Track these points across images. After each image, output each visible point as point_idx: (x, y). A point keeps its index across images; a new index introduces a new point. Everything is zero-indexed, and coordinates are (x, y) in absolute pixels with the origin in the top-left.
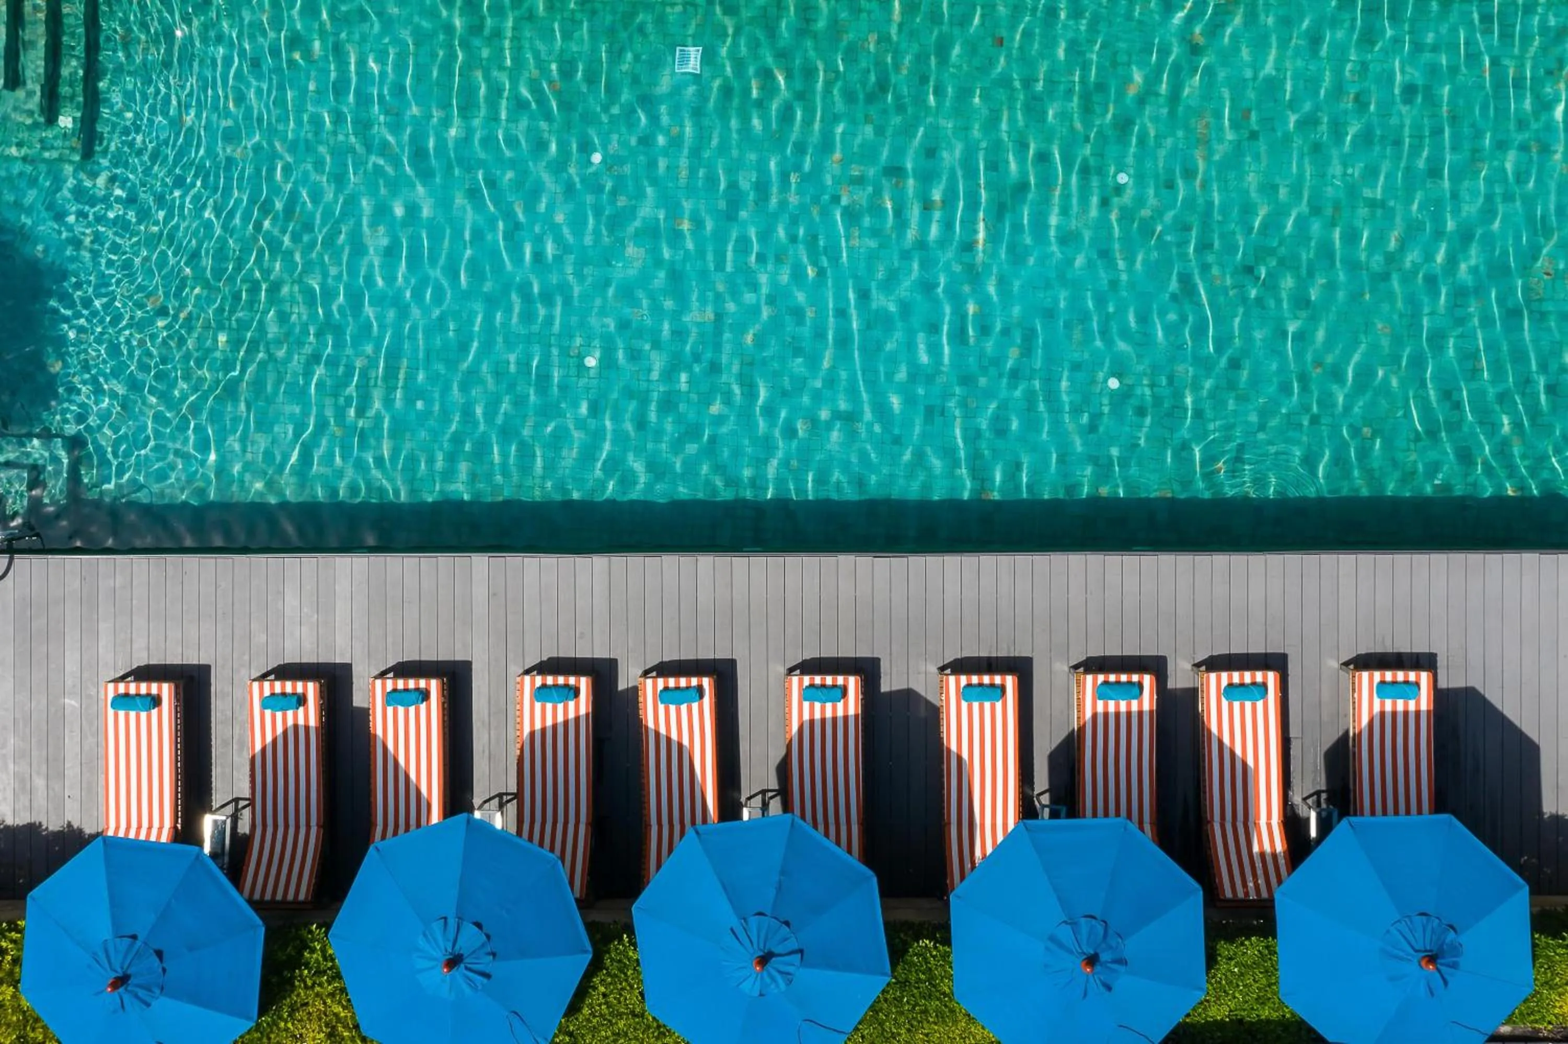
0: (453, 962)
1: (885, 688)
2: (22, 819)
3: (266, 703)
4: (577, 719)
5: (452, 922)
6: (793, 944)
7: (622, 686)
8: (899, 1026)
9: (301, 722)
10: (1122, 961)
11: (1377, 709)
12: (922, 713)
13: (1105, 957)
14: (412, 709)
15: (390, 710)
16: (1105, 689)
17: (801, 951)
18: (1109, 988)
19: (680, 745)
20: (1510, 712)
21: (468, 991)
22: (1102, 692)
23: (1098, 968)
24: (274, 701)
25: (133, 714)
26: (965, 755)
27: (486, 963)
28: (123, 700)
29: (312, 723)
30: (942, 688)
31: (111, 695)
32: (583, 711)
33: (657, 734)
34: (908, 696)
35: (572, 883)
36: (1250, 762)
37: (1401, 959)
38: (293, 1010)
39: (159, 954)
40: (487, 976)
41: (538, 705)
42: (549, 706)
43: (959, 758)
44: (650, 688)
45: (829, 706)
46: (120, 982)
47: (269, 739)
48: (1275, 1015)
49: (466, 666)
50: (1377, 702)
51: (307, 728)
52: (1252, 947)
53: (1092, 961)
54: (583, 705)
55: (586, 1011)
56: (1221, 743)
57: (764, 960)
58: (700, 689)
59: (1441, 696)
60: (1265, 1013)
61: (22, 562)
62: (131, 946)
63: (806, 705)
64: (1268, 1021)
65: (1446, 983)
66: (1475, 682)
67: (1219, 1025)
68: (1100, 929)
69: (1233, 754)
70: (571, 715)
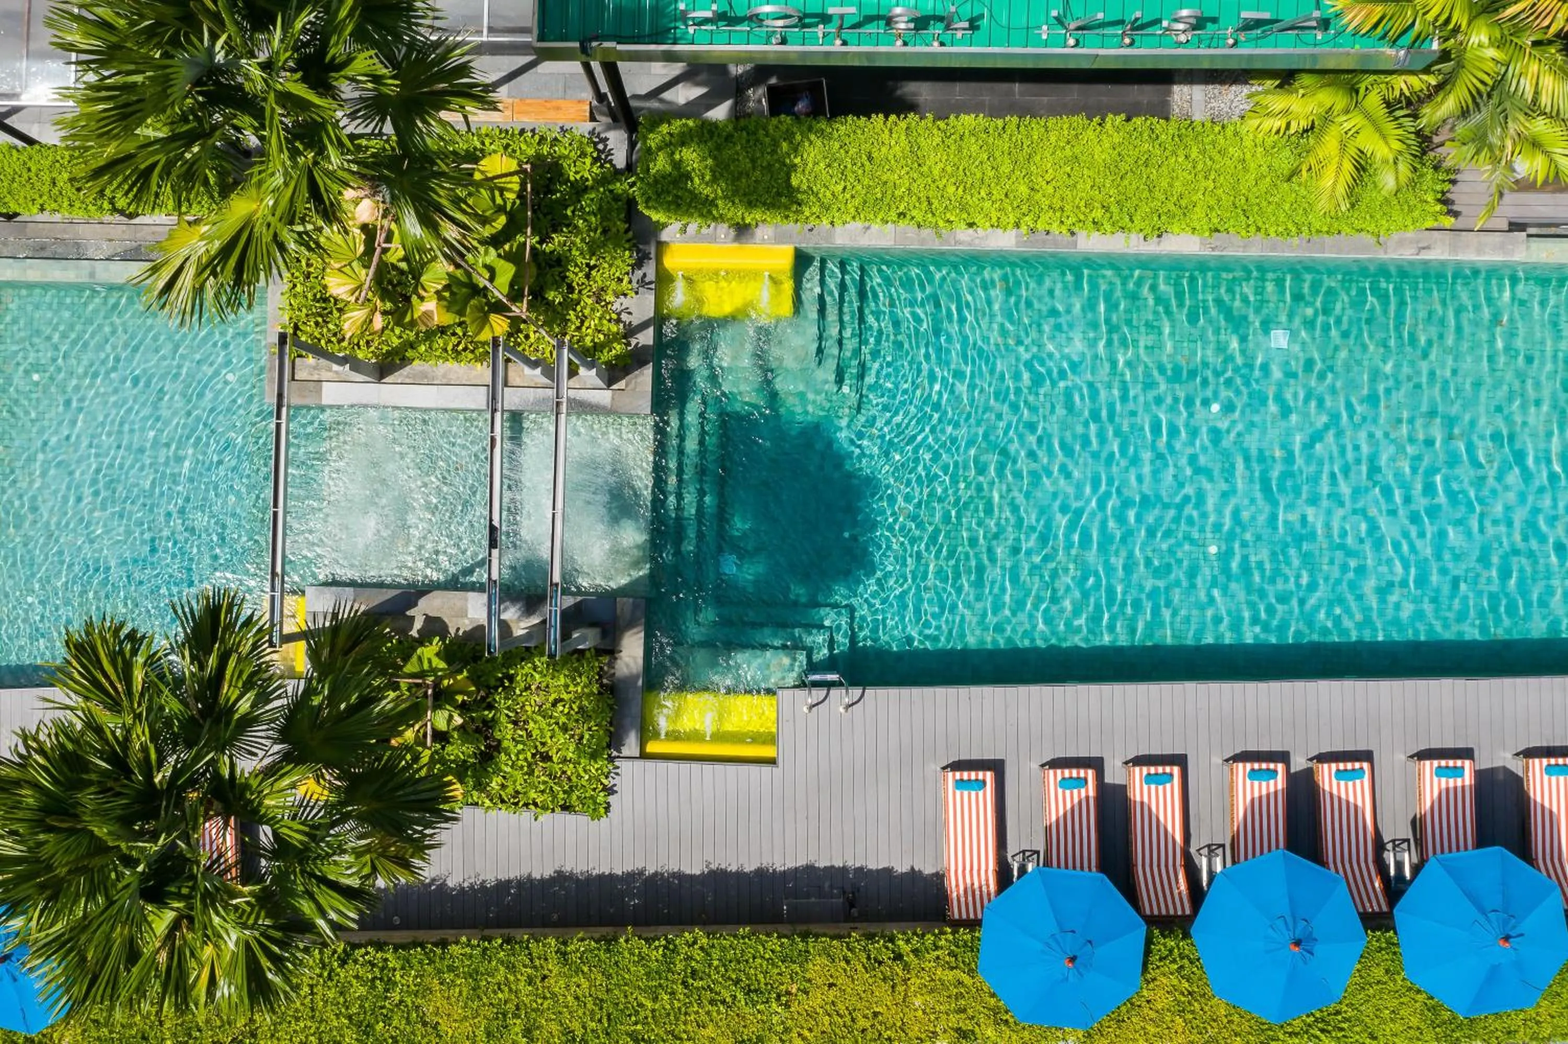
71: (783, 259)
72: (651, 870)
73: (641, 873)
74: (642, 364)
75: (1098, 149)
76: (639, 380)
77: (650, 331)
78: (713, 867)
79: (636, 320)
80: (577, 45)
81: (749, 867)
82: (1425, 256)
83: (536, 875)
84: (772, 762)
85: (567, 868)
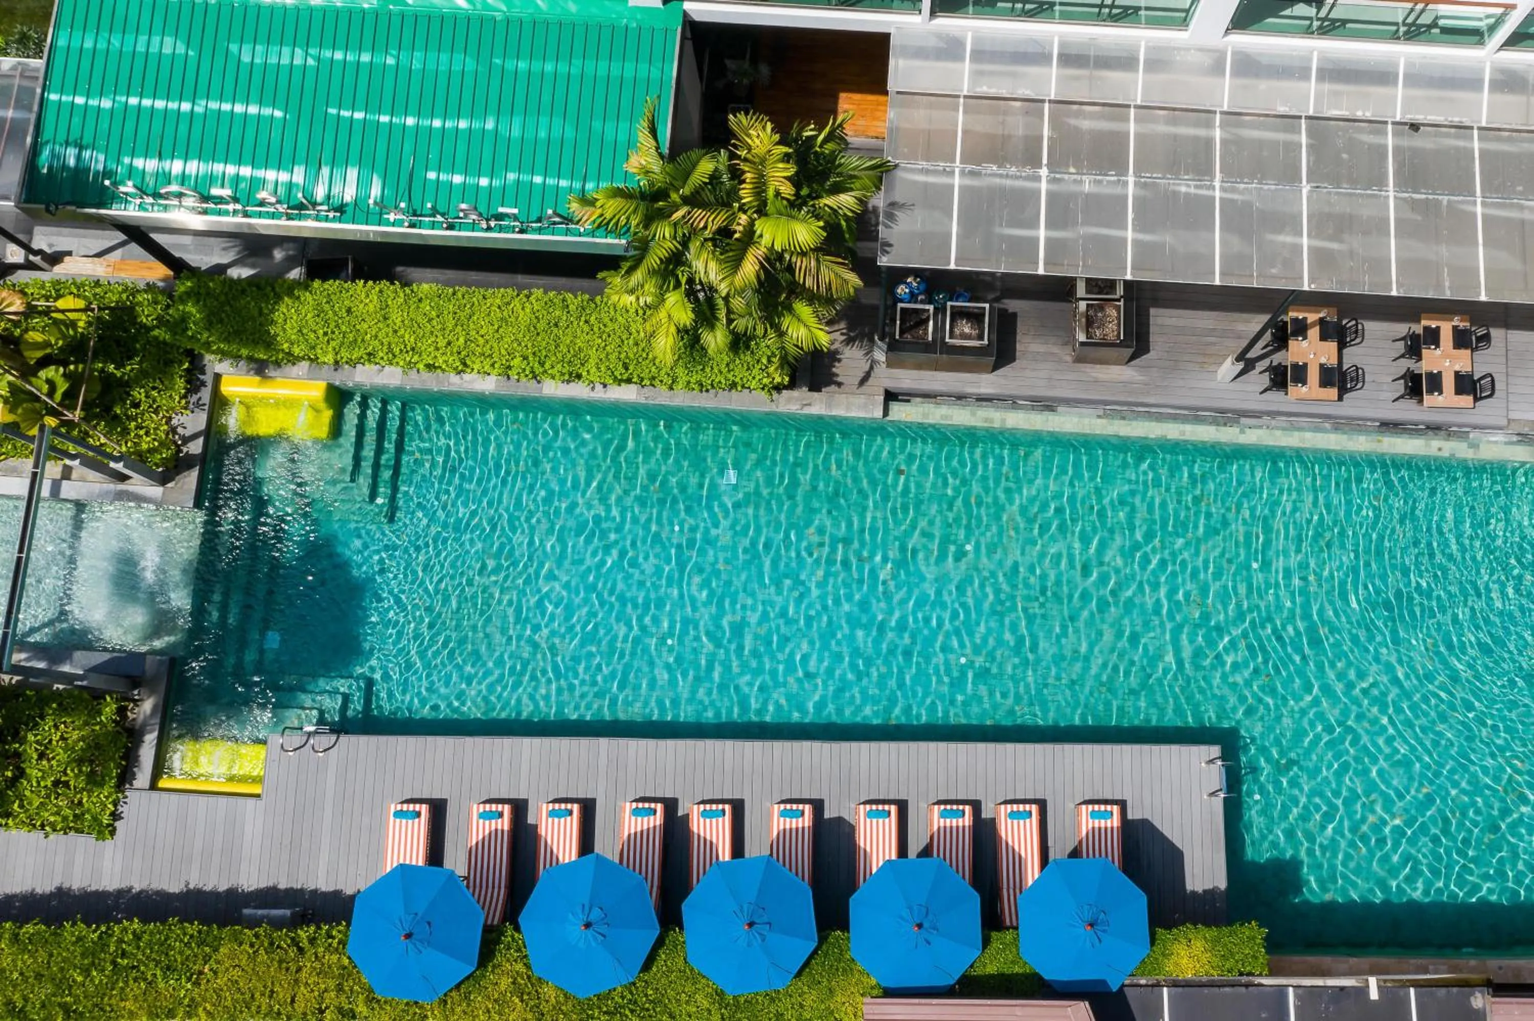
0: (588, 925)
1: (827, 815)
2: (331, 888)
3: (481, 816)
4: (655, 827)
5: (587, 908)
6: (765, 919)
7: (680, 813)
8: (822, 977)
9: (499, 827)
10: (935, 928)
11: (1090, 826)
12: (847, 830)
13: (926, 925)
14: (562, 820)
15: (550, 820)
16: (946, 813)
17: (770, 924)
18: (929, 943)
19: (711, 843)
20: (1167, 833)
21: (594, 944)
22: (943, 815)
23: (922, 931)
24: (484, 816)
25: (404, 821)
26: (868, 849)
27: (603, 929)
28: (399, 814)
29: (506, 828)
30: (857, 813)
31: (392, 811)
32: (658, 823)
33: (699, 836)
34: (840, 820)
35: (651, 893)
36: (1023, 855)
37: (1074, 926)
38: (494, 967)
39: (429, 923)
40: (604, 936)
41: (633, 818)
42: (639, 819)
43: (865, 851)
44: (696, 811)
45: (794, 820)
46: (408, 936)
47: (481, 837)
48: (1021, 971)
49: (593, 801)
50: (1090, 821)
51: (503, 831)
52: (1009, 936)
53: (920, 926)
54: (658, 819)
55: (654, 969)
56: (1007, 844)
57: (751, 925)
58: (723, 811)
59: (1126, 823)
60: (1017, 969)
61: (344, 738)
62: (414, 919)
63: (782, 819)
64: (1017, 974)
65: (1100, 941)
66: (1147, 816)
67: (991, 976)
68: (924, 910)
69: (1013, 850)
70: (652, 825)
71: (316, 391)
72: (137, 888)
73: (130, 889)
74: (190, 467)
75: (522, 313)
76: (187, 480)
77: (201, 440)
78: (191, 886)
79: (188, 433)
80: (43, 206)
81: (222, 888)
82: (807, 411)
83: (39, 891)
84: (258, 796)
85: (66, 885)
